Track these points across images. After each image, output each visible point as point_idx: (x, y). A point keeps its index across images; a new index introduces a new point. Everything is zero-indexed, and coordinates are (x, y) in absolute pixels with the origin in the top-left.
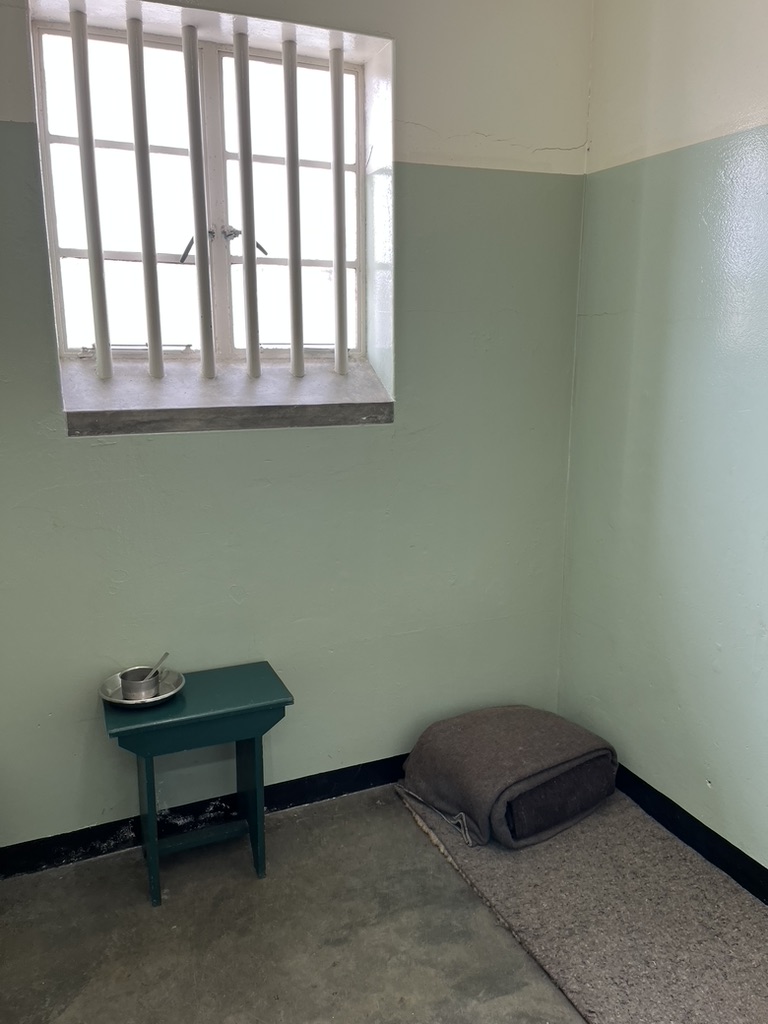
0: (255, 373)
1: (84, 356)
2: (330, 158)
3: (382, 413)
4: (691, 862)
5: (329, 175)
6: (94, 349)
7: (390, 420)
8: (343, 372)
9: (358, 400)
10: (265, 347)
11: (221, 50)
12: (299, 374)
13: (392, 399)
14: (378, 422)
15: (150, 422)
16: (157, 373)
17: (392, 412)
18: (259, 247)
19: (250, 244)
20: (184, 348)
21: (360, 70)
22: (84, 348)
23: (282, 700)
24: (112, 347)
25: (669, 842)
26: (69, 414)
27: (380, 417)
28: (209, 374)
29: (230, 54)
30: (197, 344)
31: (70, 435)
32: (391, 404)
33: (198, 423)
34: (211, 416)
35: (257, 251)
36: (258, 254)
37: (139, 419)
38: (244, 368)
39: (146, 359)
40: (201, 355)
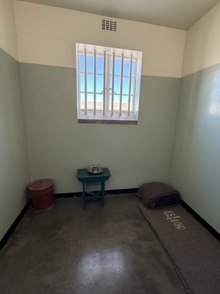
0: (112, 114)
1: (83, 110)
2: (129, 76)
3: (135, 123)
7: (137, 124)
8: (129, 115)
9: (131, 120)
10: (115, 110)
11: (110, 56)
12: (120, 115)
13: (137, 120)
14: (134, 124)
16: (95, 114)
17: (137, 123)
20: (100, 109)
21: (136, 59)
23: (109, 175)
24: (87, 109)
26: (78, 119)
28: (104, 114)
29: (112, 57)
30: (102, 109)
31: (78, 123)
32: (137, 121)
36: (114, 93)
39: (93, 111)
40: (103, 111)
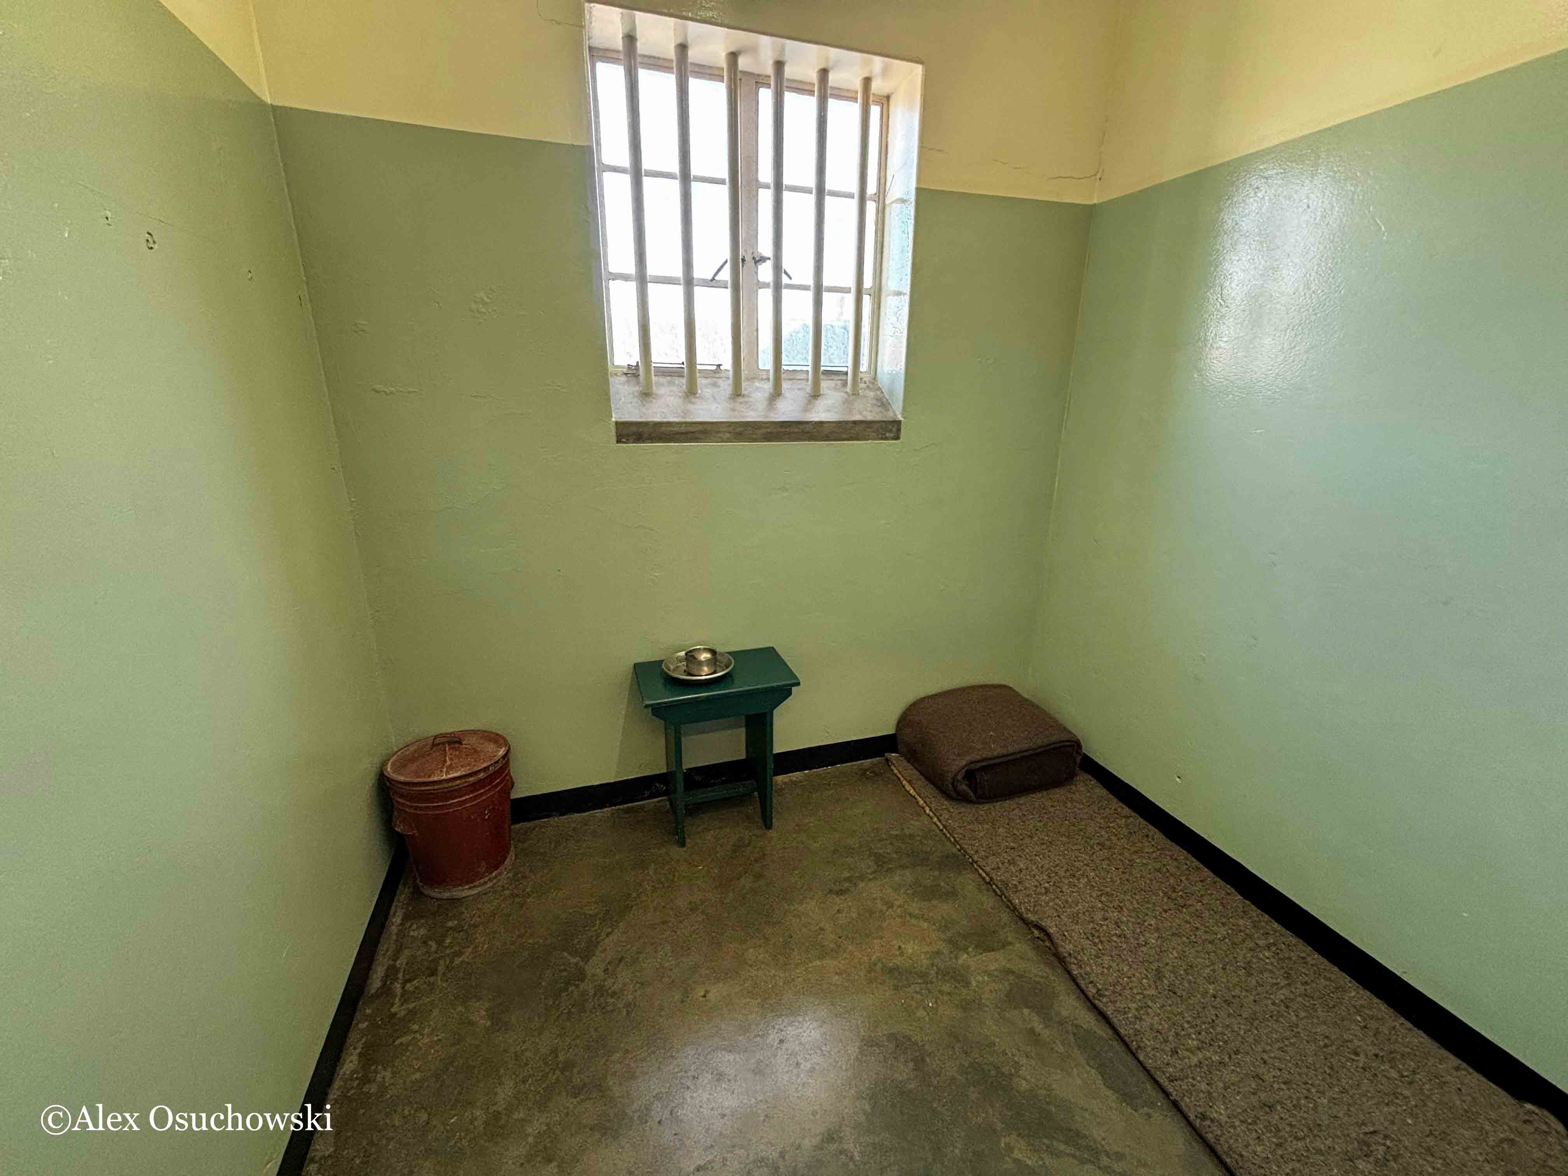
0: (777, 393)
1: (629, 372)
2: (854, 188)
3: (891, 431)
4: (1153, 839)
5: (853, 204)
6: (638, 365)
7: (897, 438)
8: (855, 392)
9: (869, 418)
10: (787, 368)
11: (759, 81)
12: (816, 394)
13: (900, 417)
14: (886, 439)
15: (686, 433)
16: (691, 392)
17: (899, 430)
18: (786, 273)
19: (778, 268)
20: (715, 367)
21: (886, 100)
22: (629, 365)
23: (789, 682)
24: (654, 365)
25: (1132, 819)
26: (616, 423)
27: (888, 435)
28: (737, 393)
29: (768, 86)
30: (727, 364)
31: (618, 442)
32: (899, 422)
33: (728, 435)
34: (739, 430)
35: (784, 277)
36: (785, 280)
37: (676, 429)
38: (768, 387)
39: (683, 376)
40: (731, 374)
